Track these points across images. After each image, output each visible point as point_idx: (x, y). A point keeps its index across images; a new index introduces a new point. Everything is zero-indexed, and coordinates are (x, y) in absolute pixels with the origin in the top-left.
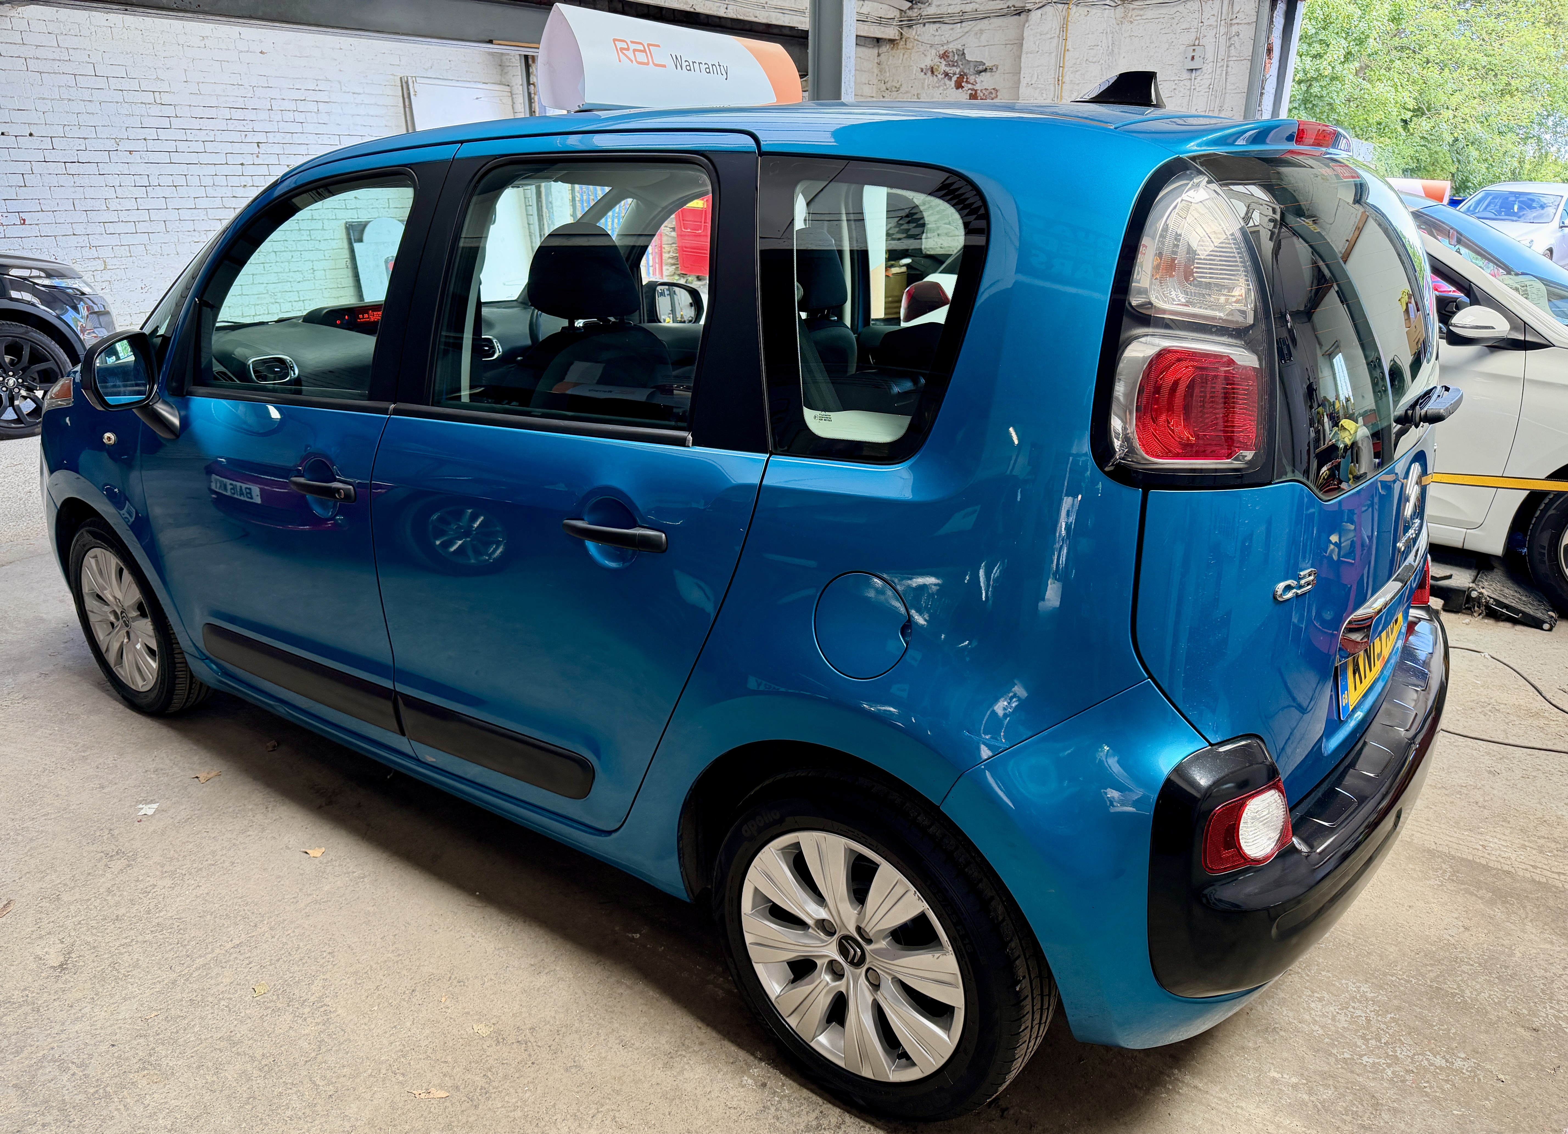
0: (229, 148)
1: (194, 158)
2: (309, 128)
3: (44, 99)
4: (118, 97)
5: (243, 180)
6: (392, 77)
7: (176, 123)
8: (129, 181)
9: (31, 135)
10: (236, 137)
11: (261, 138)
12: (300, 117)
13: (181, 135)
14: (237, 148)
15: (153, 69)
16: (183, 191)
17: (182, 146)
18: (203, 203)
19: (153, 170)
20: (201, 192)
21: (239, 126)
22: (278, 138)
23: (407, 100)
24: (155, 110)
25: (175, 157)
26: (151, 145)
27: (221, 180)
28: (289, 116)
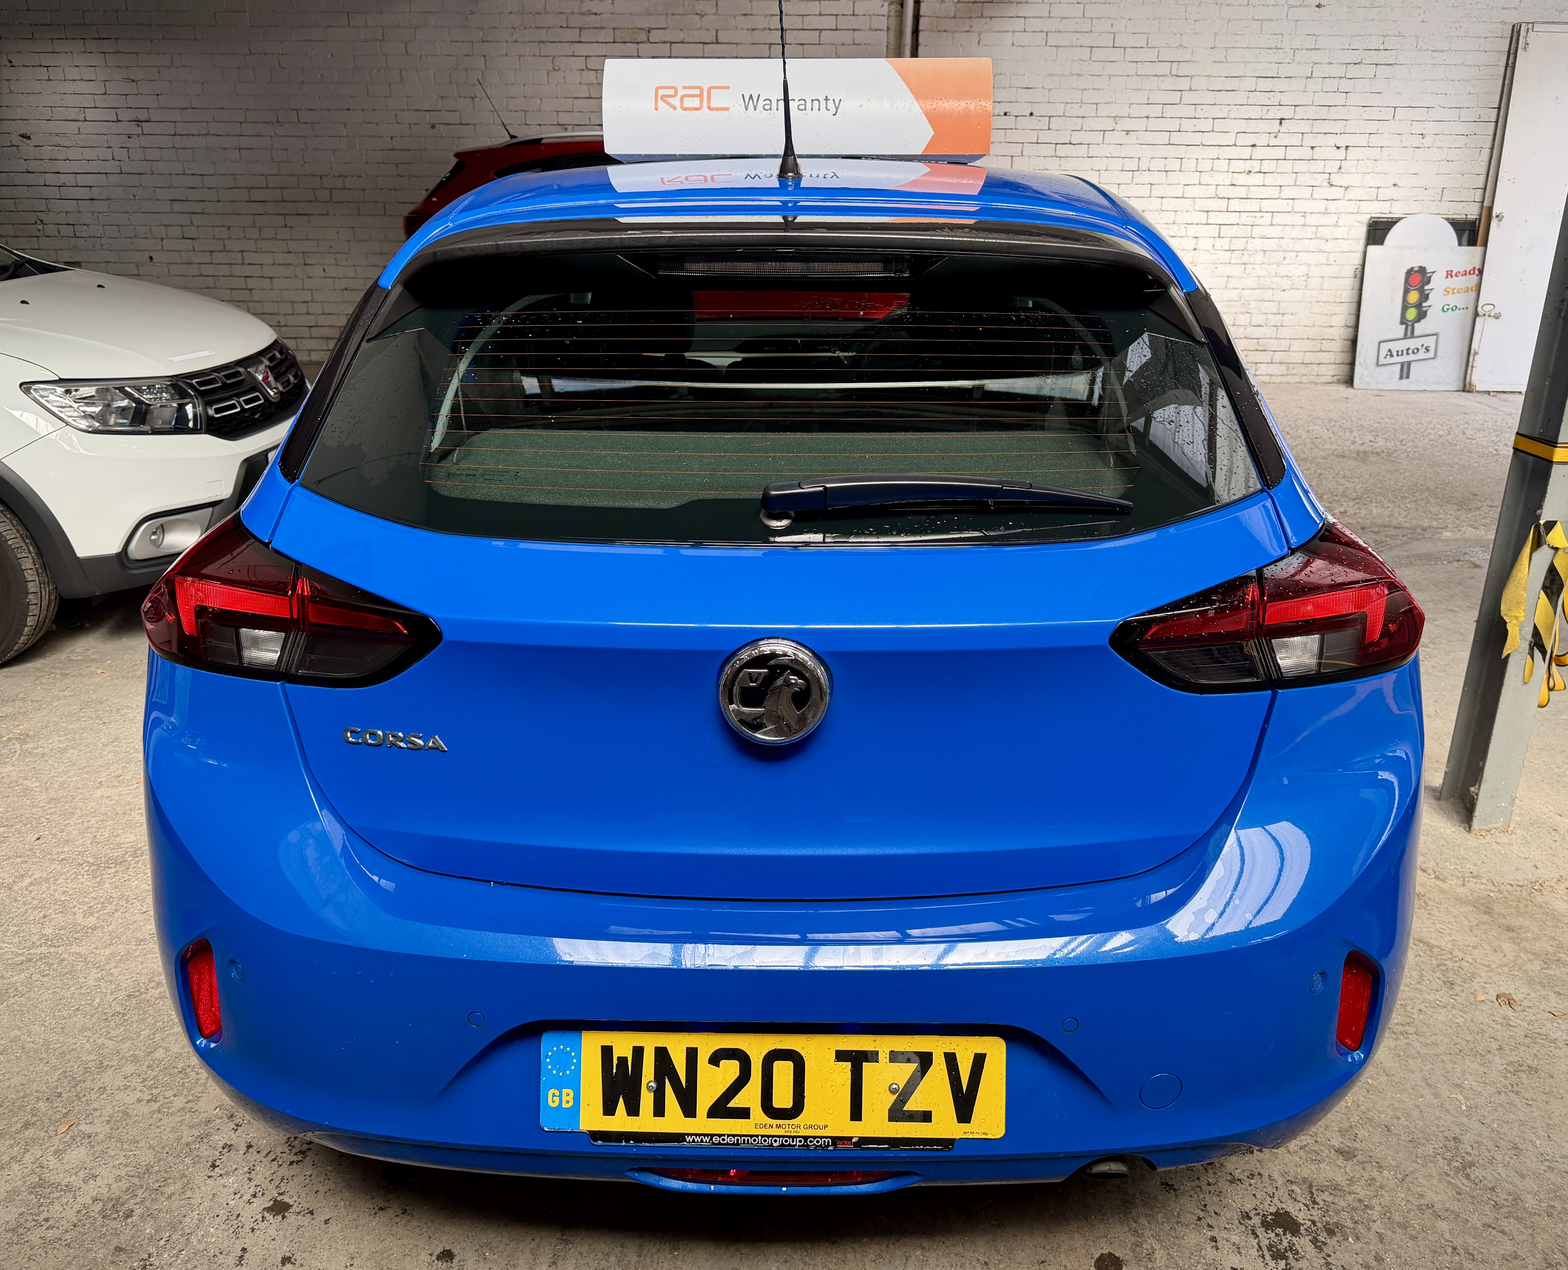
0: (1243, 126)
1: (1197, 139)
2: (1354, 99)
3: (1054, 75)
4: (1131, 69)
5: (1249, 165)
6: (1499, 25)
7: (1189, 98)
8: (1117, 164)
9: (1031, 114)
10: (1255, 112)
11: (1286, 113)
12: (1345, 85)
13: (1189, 112)
14: (1253, 126)
15: (1178, 35)
16: (1173, 178)
17: (1187, 125)
18: (1191, 192)
19: (1148, 152)
20: (1194, 178)
21: (1262, 99)
22: (1310, 113)
23: (1512, 57)
24: (1168, 83)
25: (1176, 138)
26: (1153, 124)
27: (1222, 165)
28: (1332, 85)
